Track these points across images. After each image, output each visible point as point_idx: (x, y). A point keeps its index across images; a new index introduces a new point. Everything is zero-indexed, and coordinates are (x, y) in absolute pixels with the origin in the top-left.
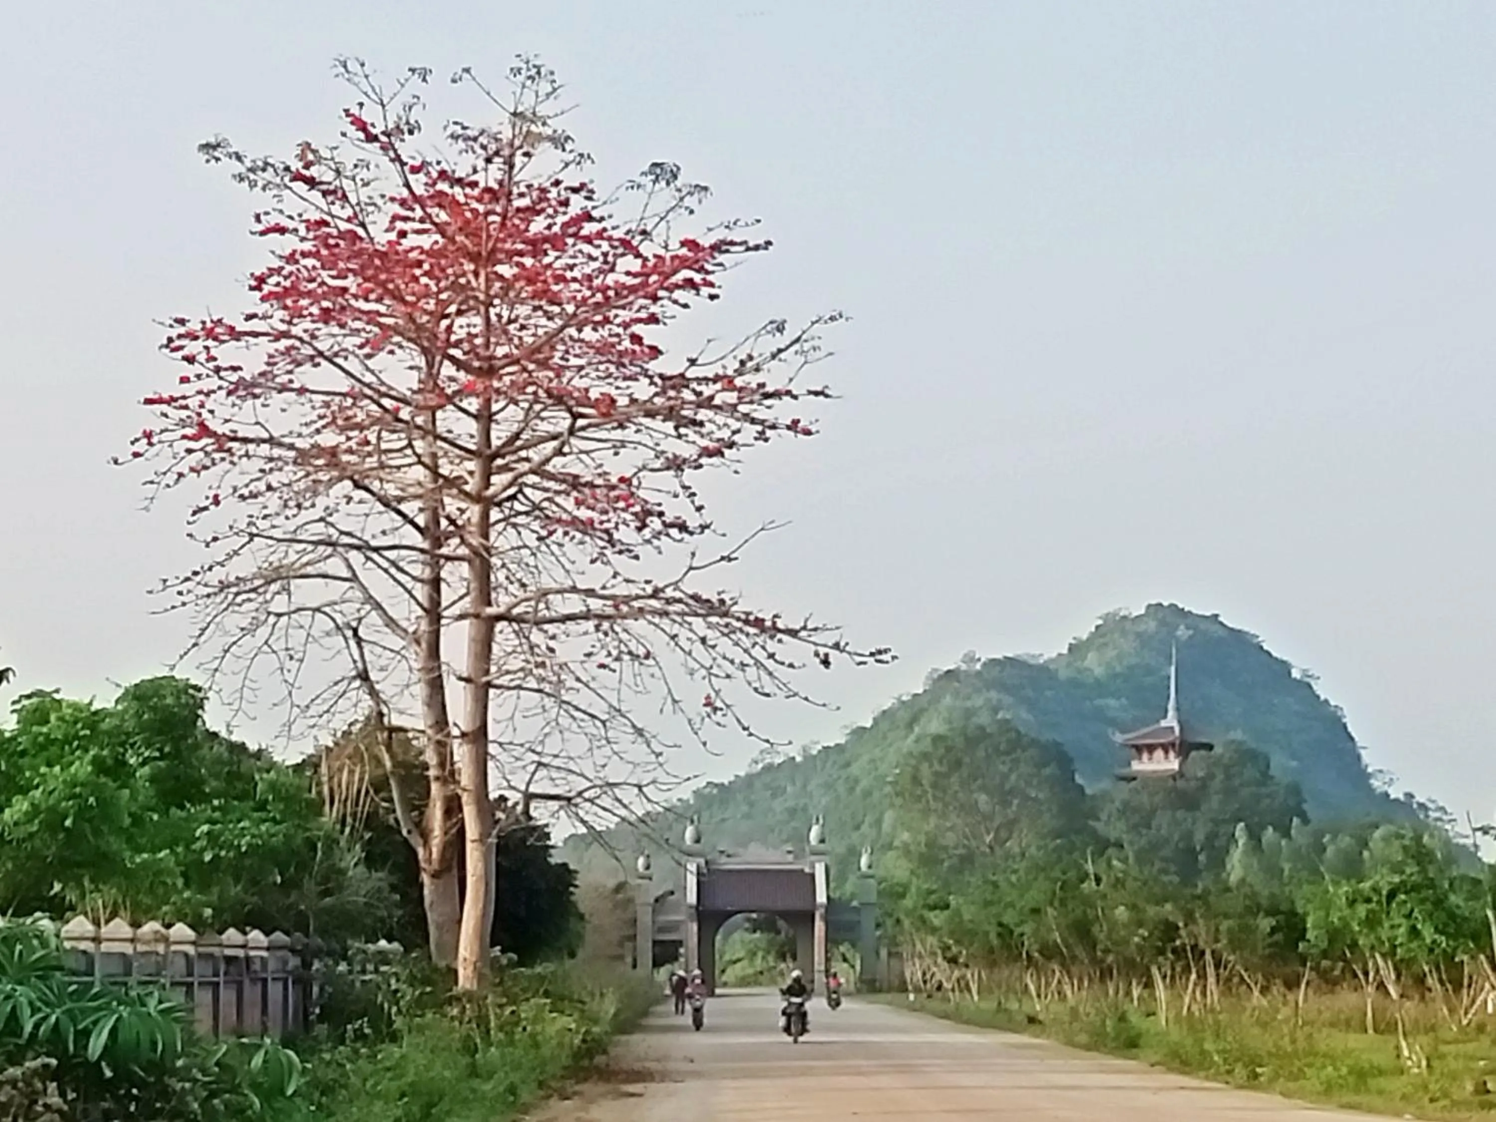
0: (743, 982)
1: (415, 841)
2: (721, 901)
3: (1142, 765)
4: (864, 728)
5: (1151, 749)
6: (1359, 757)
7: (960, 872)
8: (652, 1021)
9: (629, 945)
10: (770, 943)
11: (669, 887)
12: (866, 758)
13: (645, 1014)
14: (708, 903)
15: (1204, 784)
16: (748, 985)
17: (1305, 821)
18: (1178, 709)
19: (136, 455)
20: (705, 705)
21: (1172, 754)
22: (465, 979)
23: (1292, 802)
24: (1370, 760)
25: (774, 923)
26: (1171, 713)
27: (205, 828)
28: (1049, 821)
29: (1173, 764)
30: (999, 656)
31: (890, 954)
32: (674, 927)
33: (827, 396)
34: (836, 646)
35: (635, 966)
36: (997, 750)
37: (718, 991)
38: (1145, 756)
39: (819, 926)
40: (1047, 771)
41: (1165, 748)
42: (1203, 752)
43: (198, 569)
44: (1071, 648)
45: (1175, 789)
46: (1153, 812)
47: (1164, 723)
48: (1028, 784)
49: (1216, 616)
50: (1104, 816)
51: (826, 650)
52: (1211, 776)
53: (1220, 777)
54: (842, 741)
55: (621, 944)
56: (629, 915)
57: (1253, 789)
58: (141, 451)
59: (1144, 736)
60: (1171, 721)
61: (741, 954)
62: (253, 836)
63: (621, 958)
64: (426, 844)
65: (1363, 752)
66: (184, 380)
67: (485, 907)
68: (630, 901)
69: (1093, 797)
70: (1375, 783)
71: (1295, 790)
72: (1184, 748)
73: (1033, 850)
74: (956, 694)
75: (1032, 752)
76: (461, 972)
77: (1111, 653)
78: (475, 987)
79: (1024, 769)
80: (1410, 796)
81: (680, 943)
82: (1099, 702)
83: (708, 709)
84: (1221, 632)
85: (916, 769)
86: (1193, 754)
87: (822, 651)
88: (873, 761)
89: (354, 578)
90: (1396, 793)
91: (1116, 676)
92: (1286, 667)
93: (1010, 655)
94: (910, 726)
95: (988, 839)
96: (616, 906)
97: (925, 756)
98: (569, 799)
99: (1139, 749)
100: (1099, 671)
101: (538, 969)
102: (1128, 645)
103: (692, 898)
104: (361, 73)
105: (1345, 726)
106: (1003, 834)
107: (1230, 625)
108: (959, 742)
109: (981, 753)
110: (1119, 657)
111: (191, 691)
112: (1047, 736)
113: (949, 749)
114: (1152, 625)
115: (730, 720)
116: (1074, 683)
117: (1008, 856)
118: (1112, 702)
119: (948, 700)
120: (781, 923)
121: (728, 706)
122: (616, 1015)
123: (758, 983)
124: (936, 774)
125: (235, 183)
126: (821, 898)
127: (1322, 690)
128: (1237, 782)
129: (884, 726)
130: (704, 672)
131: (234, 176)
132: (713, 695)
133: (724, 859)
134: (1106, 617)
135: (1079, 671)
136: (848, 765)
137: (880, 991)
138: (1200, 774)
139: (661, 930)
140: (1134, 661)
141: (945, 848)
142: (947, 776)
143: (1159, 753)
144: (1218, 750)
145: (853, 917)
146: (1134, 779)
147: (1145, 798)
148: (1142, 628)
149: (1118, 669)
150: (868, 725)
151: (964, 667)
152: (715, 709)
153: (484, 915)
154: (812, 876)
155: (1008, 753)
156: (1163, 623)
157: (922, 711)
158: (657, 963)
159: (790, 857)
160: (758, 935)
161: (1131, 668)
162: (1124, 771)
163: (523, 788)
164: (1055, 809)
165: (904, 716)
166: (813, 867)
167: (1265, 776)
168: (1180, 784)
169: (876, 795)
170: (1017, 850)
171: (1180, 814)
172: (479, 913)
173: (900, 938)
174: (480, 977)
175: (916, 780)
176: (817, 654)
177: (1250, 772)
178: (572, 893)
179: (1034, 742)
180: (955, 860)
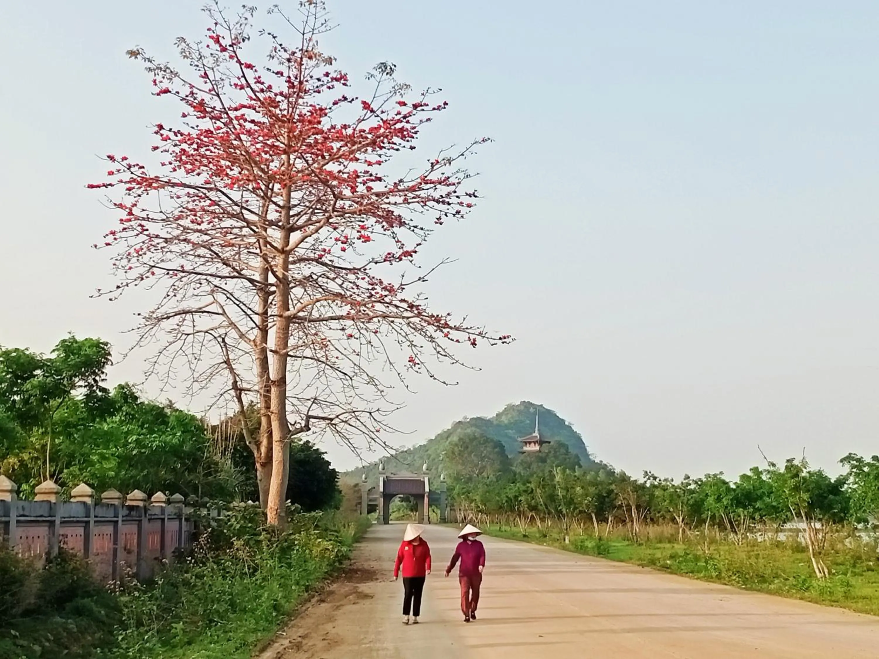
0: (398, 519)
1: (253, 447)
2: (391, 490)
3: (527, 448)
4: (432, 440)
5: (530, 443)
6: (586, 450)
7: (467, 483)
8: (368, 535)
9: (359, 506)
10: (408, 505)
11: (373, 486)
12: (433, 448)
13: (365, 532)
14: (387, 491)
15: (547, 454)
16: (399, 520)
17: (580, 466)
18: (539, 430)
19: (108, 244)
20: (409, 361)
21: (537, 445)
22: (272, 518)
23: (576, 460)
24: (590, 450)
25: (409, 498)
26: (536, 431)
27: (134, 437)
28: (497, 466)
29: (537, 448)
30: (475, 417)
31: (451, 510)
32: (375, 500)
33: (476, 196)
34: (480, 334)
35: (361, 514)
36: (479, 442)
37: (390, 522)
38: (528, 445)
39: (426, 500)
40: (497, 450)
41: (535, 443)
42: (547, 444)
43: (120, 285)
44: (497, 415)
45: (538, 456)
46: (531, 464)
47: (534, 435)
48: (490, 454)
49: (542, 405)
50: (515, 465)
51: (474, 336)
52: (550, 452)
53: (553, 452)
54: (425, 443)
55: (356, 506)
56: (359, 495)
57: (563, 456)
58: (110, 242)
59: (528, 439)
60: (536, 434)
61: (395, 510)
62: (160, 441)
63: (356, 510)
64: (259, 449)
65: (587, 448)
66: (111, 173)
67: (283, 479)
68: (360, 490)
69: (510, 459)
70: (591, 457)
71: (577, 456)
72: (541, 443)
73: (491, 476)
74: (462, 428)
75: (492, 444)
76: (269, 514)
77: (510, 416)
78: (276, 524)
79: (488, 449)
80: (601, 461)
81: (377, 505)
82: (506, 431)
83: (411, 364)
84: (544, 410)
85: (453, 449)
86: (544, 445)
87: (472, 337)
88: (435, 449)
89: (224, 313)
90: (597, 461)
91: (512, 423)
92: (563, 421)
93: (479, 416)
94: (447, 438)
95: (477, 472)
96: (355, 492)
97: (456, 445)
98: (332, 420)
99: (526, 443)
100: (506, 422)
101: (313, 513)
102: (515, 414)
103: (381, 489)
104: (217, 10)
105: (582, 440)
106: (482, 471)
107: (546, 408)
108: (467, 440)
109: (474, 443)
110: (512, 417)
111: (102, 346)
112: (496, 438)
113: (464, 443)
114: (522, 408)
115: (423, 370)
116: (498, 425)
117: (483, 478)
118: (510, 431)
119: (459, 430)
120: (412, 499)
121: (422, 363)
122: (354, 535)
123: (402, 520)
124: (460, 450)
125: (146, 72)
126: (427, 489)
127: (575, 428)
128: (558, 453)
129: (439, 438)
130: (409, 343)
131: (146, 68)
132: (414, 356)
133: (392, 476)
134: (508, 405)
135: (500, 422)
136: (427, 450)
137: (447, 522)
138: (546, 451)
139: (370, 500)
140: (517, 418)
141: (463, 475)
142: (464, 451)
143: (532, 444)
144: (552, 443)
145: (438, 496)
146: (525, 452)
147: (528, 459)
148: (519, 408)
149: (512, 421)
150: (433, 438)
151: (463, 420)
152: (415, 364)
153: (282, 483)
154: (424, 482)
155: (483, 444)
156: (525, 407)
157: (451, 434)
158: (369, 512)
159: (416, 475)
160: (403, 503)
161: (516, 421)
162: (521, 450)
163: (306, 413)
164: (499, 462)
165: (446, 435)
166: (424, 478)
167: (567, 453)
168: (540, 454)
169: (436, 460)
170: (486, 476)
171: (540, 464)
172: (279, 482)
173: (455, 504)
174: (280, 518)
175: (453, 453)
176: (469, 339)
177: (563, 450)
178: (337, 482)
179: (492, 441)
180: (466, 479)
